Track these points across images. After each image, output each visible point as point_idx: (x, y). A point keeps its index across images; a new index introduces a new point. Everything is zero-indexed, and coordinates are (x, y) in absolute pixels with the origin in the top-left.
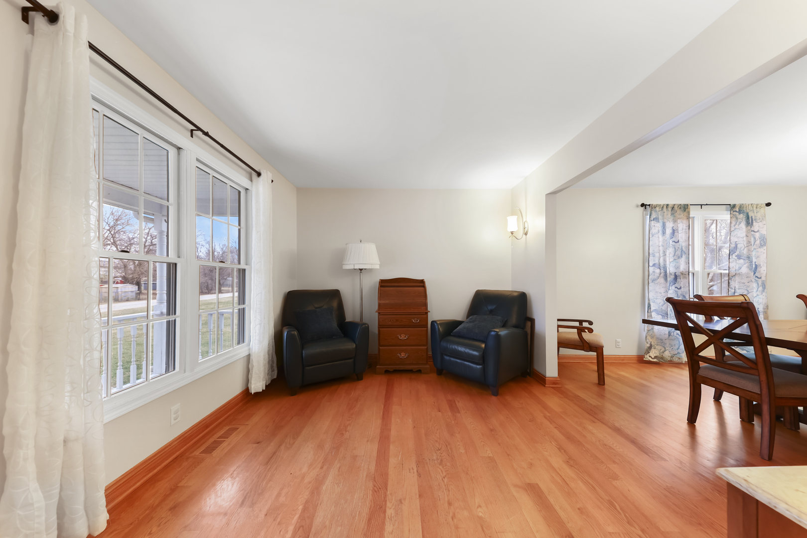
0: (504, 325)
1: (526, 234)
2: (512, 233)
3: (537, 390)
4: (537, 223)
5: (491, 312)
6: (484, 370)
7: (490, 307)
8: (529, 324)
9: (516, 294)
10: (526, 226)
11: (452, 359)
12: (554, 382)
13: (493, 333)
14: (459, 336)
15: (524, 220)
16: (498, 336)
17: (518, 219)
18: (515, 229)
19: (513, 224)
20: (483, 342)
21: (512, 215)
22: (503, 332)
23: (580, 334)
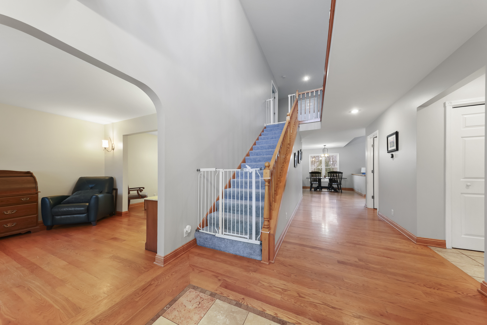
0: (101, 193)
1: (113, 149)
2: (105, 148)
3: (118, 218)
4: (119, 146)
5: (92, 188)
6: (88, 216)
7: (90, 186)
8: (114, 191)
9: (107, 178)
10: (113, 146)
11: (63, 217)
12: (126, 213)
13: (94, 197)
14: (68, 202)
15: (112, 143)
16: (97, 198)
17: (109, 142)
18: (107, 146)
19: (105, 144)
20: (87, 202)
21: (105, 140)
22: (100, 196)
23: (138, 192)
